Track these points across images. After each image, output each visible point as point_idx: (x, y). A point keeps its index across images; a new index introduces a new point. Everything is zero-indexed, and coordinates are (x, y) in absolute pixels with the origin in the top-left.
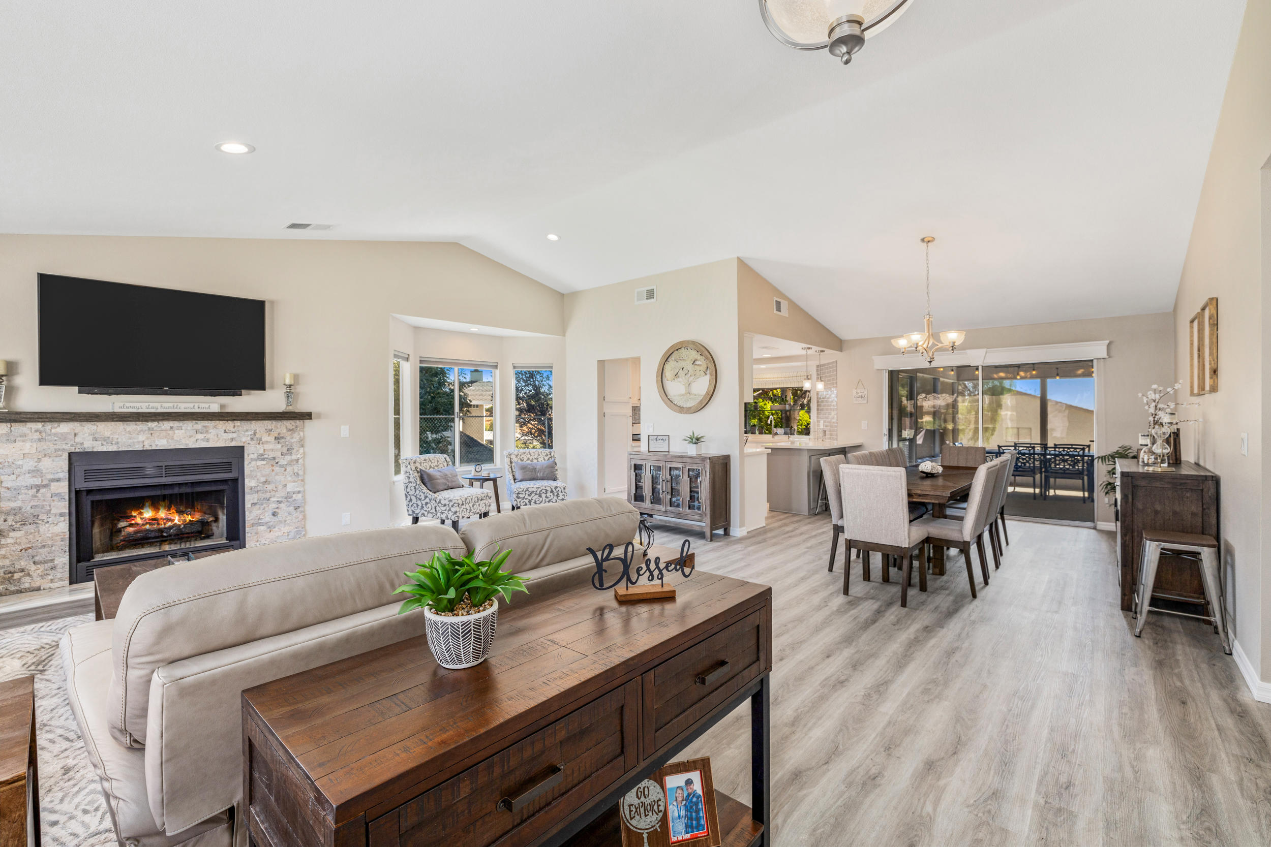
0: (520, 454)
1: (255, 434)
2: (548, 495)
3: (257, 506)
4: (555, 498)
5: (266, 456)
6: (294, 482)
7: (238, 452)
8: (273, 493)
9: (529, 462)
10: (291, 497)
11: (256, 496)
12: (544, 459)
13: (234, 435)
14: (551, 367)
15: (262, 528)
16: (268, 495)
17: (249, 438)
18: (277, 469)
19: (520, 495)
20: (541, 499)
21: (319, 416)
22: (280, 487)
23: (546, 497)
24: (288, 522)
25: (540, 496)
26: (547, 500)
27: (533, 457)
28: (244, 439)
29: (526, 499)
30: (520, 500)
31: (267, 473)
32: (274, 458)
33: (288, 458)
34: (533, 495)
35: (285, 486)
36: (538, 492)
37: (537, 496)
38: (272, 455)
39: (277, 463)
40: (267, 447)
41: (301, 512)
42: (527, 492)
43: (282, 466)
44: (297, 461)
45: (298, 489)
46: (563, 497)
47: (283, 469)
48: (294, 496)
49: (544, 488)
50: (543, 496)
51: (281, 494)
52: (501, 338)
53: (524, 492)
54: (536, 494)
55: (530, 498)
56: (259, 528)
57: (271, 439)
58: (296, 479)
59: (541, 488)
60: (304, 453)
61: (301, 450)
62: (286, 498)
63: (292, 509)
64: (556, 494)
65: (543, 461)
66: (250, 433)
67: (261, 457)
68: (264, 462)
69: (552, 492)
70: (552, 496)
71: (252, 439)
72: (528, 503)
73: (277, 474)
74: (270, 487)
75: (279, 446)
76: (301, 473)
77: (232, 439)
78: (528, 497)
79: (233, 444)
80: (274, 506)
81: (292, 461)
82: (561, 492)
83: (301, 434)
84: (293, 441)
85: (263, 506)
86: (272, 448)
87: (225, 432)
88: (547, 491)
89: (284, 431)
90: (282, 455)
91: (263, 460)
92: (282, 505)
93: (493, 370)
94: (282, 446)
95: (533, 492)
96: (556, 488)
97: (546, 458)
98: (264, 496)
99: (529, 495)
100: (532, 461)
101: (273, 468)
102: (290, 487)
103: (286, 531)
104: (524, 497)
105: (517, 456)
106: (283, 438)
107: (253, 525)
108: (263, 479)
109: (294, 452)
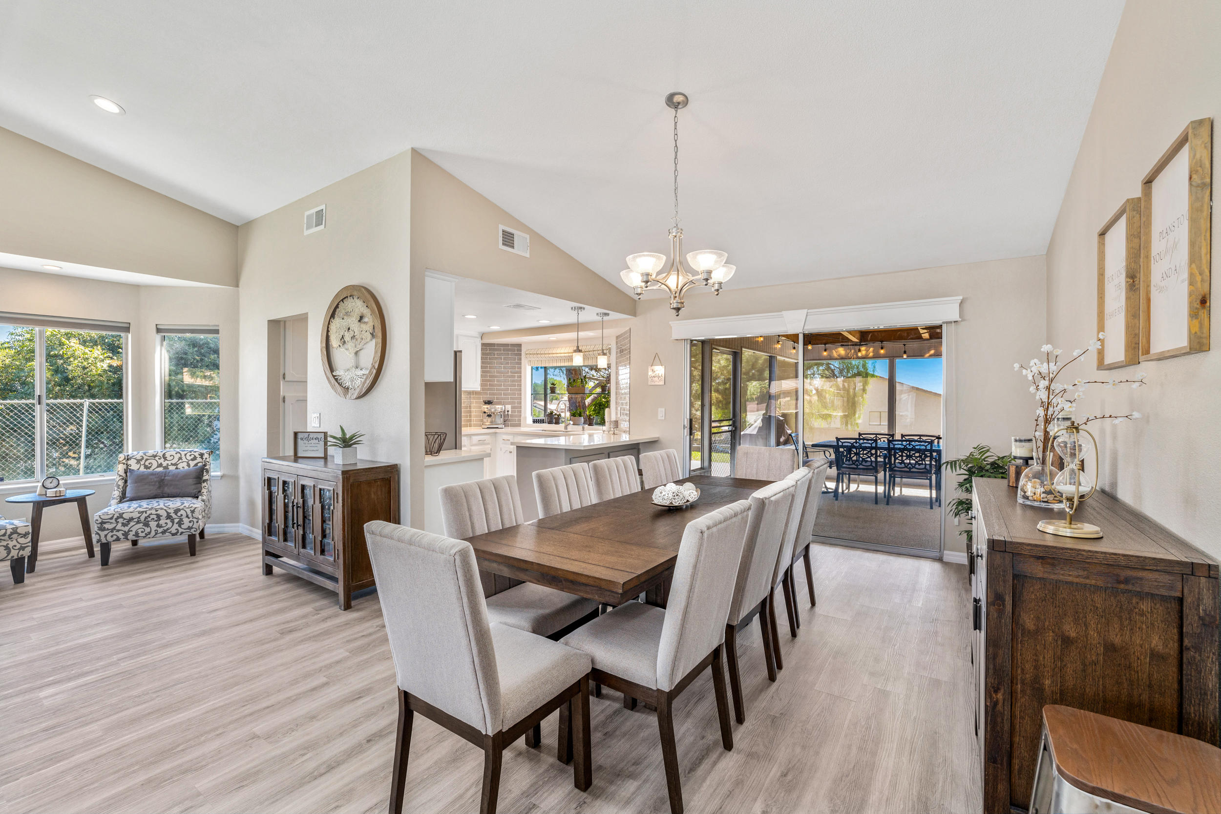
0: (145, 457)
2: (161, 522)
4: (176, 526)
9: (160, 469)
12: (189, 465)
14: (217, 332)
19: (106, 526)
20: (147, 530)
23: (158, 526)
25: (146, 524)
26: (160, 530)
27: (170, 463)
29: (118, 531)
30: (106, 532)
34: (132, 524)
36: (142, 518)
37: (141, 525)
42: (120, 520)
46: (191, 525)
49: (154, 512)
50: (153, 524)
52: (136, 287)
53: (113, 521)
54: (138, 522)
55: (126, 529)
59: (148, 513)
64: (176, 521)
65: (186, 468)
69: (169, 517)
70: (170, 524)
72: (121, 537)
78: (123, 528)
82: (187, 516)
88: (159, 517)
93: (122, 334)
95: (131, 519)
96: (177, 511)
97: (192, 463)
99: (124, 525)
100: (166, 468)
104: (114, 528)
105: (138, 461)
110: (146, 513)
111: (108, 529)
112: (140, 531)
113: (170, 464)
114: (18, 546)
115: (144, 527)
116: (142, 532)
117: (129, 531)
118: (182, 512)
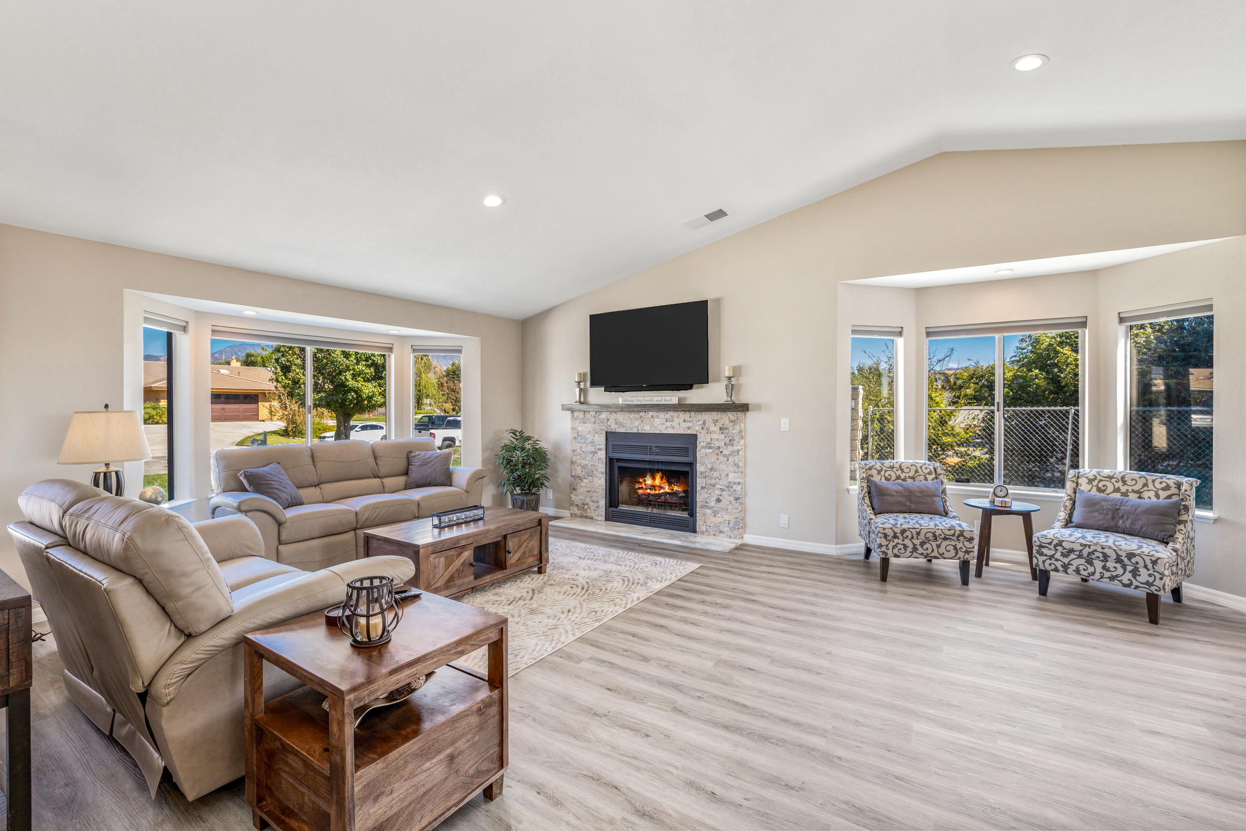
0: (1099, 478)
1: (704, 423)
2: (1108, 564)
3: (705, 490)
4: (1128, 576)
5: (713, 445)
6: (735, 472)
7: (692, 439)
8: (717, 481)
9: (1117, 495)
10: (732, 487)
11: (704, 480)
12: (1157, 496)
13: (690, 424)
15: (708, 511)
16: (713, 482)
17: (700, 428)
18: (721, 458)
19: (1045, 551)
20: (1091, 569)
21: (758, 407)
22: (723, 476)
23: (1104, 567)
24: (729, 510)
25: (1090, 562)
26: (1107, 574)
28: (697, 428)
29: (1057, 560)
30: (1044, 558)
31: (713, 461)
32: (719, 448)
33: (730, 448)
34: (1072, 556)
35: (727, 475)
36: (1085, 553)
37: (1083, 561)
38: (717, 444)
39: (721, 452)
40: (715, 436)
41: (741, 504)
42: (1059, 548)
43: (725, 456)
44: (738, 451)
45: (738, 480)
46: (1151, 580)
47: (726, 459)
48: (734, 486)
49: (1099, 549)
50: (1098, 564)
51: (723, 483)
53: (1052, 547)
54: (1080, 556)
55: (1066, 560)
56: (706, 510)
57: (717, 429)
58: (737, 470)
59: (1093, 548)
60: (745, 445)
61: (742, 442)
62: (728, 487)
63: (732, 498)
64: (1129, 568)
65: (1154, 499)
66: (700, 423)
67: (709, 446)
68: (711, 451)
69: (1119, 560)
70: (1120, 571)
71: (702, 428)
72: (1060, 568)
73: (721, 463)
74: (716, 474)
75: (723, 436)
76: (740, 464)
77: (689, 428)
78: (1061, 558)
79: (689, 432)
80: (718, 492)
81: (733, 452)
82: (1146, 567)
83: (742, 425)
84: (734, 432)
85: (709, 491)
86: (718, 437)
87: (684, 421)
88: (1106, 557)
89: (727, 422)
90: (725, 445)
91: (710, 448)
92: (724, 493)
94: (725, 437)
95: (1071, 551)
96: (1130, 556)
97: (1163, 494)
98: (709, 481)
99: (1063, 555)
100: (1125, 494)
101: (718, 457)
102: (732, 477)
103: (727, 519)
104: (1053, 556)
105: (1090, 481)
106: (726, 428)
107: (702, 507)
108: (709, 466)
109: (735, 442)
110: (1089, 547)
111: (1046, 555)
112: (1081, 568)
113: (1130, 490)
114: (964, 549)
115: (1086, 564)
116: (1084, 570)
117: (1069, 564)
118: (1137, 559)
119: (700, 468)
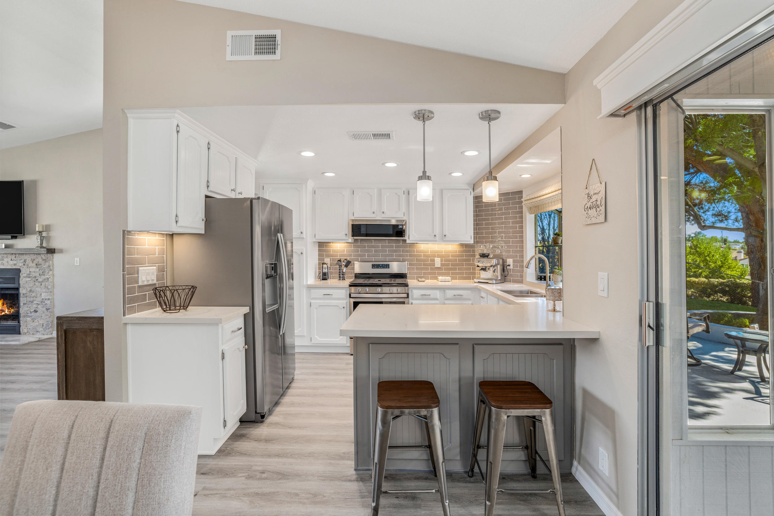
1: (25, 261)
3: (26, 305)
5: (31, 275)
6: (46, 292)
7: (18, 271)
8: (35, 299)
10: (44, 302)
11: (25, 299)
13: (15, 262)
15: (29, 319)
16: (32, 299)
17: (23, 264)
18: (37, 284)
21: (61, 251)
22: (39, 295)
24: (43, 317)
28: (21, 265)
31: (32, 286)
32: (35, 277)
33: (43, 277)
35: (41, 294)
38: (34, 275)
39: (37, 280)
40: (31, 270)
41: (50, 312)
43: (39, 282)
44: (48, 279)
45: (48, 297)
47: (40, 284)
48: (46, 301)
51: (39, 299)
56: (27, 318)
57: (34, 265)
58: (47, 291)
60: (53, 275)
61: (51, 273)
62: (42, 302)
63: (44, 309)
66: (22, 261)
67: (28, 276)
68: (30, 279)
71: (24, 264)
73: (37, 287)
74: (34, 294)
75: (38, 270)
76: (49, 287)
77: (15, 265)
79: (14, 267)
80: (35, 306)
81: (45, 279)
83: (51, 262)
84: (44, 266)
85: (29, 306)
86: (35, 271)
87: (11, 260)
89: (41, 260)
90: (39, 275)
91: (29, 277)
92: (39, 306)
94: (39, 270)
98: (28, 299)
101: (35, 283)
102: (44, 296)
103: (41, 323)
106: (40, 264)
107: (24, 316)
108: (29, 289)
109: (46, 273)
119: (22, 291)
